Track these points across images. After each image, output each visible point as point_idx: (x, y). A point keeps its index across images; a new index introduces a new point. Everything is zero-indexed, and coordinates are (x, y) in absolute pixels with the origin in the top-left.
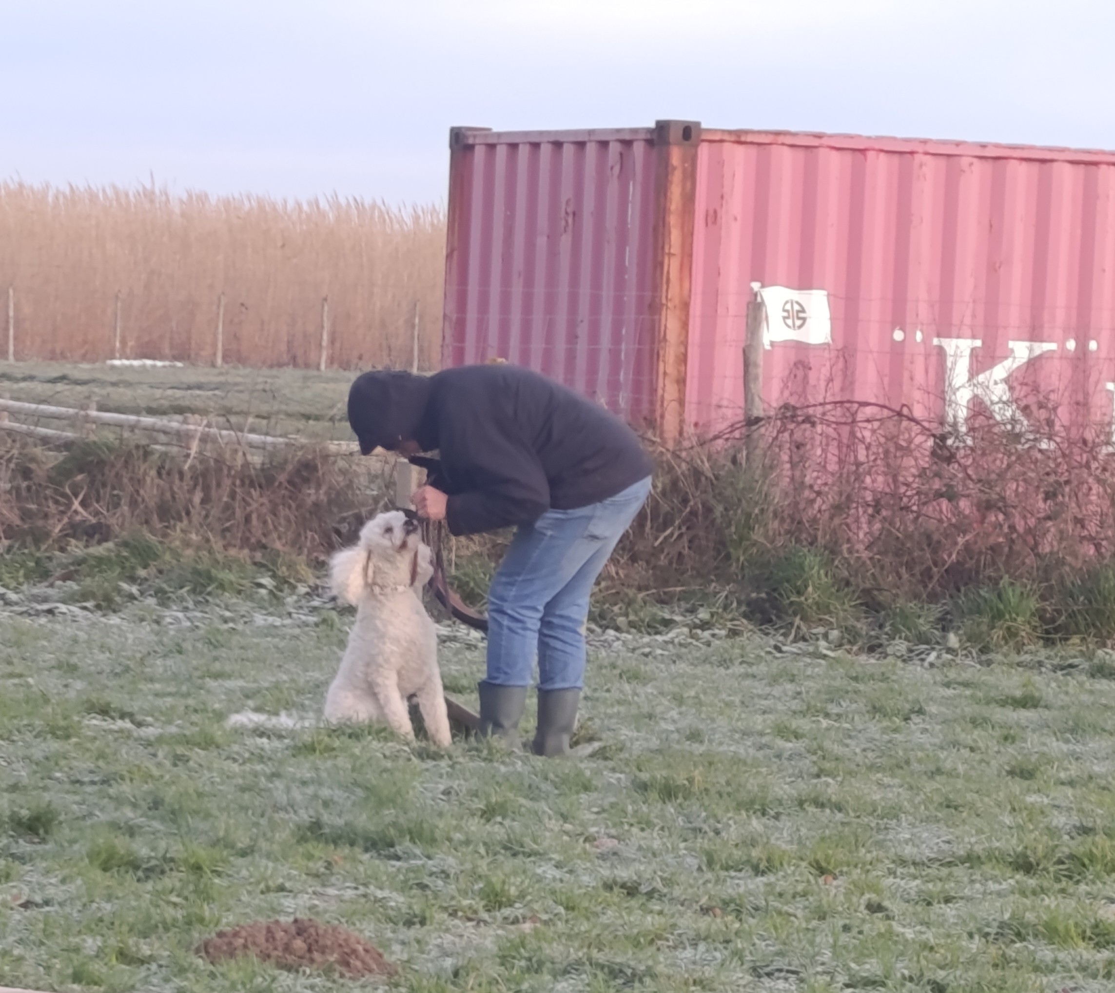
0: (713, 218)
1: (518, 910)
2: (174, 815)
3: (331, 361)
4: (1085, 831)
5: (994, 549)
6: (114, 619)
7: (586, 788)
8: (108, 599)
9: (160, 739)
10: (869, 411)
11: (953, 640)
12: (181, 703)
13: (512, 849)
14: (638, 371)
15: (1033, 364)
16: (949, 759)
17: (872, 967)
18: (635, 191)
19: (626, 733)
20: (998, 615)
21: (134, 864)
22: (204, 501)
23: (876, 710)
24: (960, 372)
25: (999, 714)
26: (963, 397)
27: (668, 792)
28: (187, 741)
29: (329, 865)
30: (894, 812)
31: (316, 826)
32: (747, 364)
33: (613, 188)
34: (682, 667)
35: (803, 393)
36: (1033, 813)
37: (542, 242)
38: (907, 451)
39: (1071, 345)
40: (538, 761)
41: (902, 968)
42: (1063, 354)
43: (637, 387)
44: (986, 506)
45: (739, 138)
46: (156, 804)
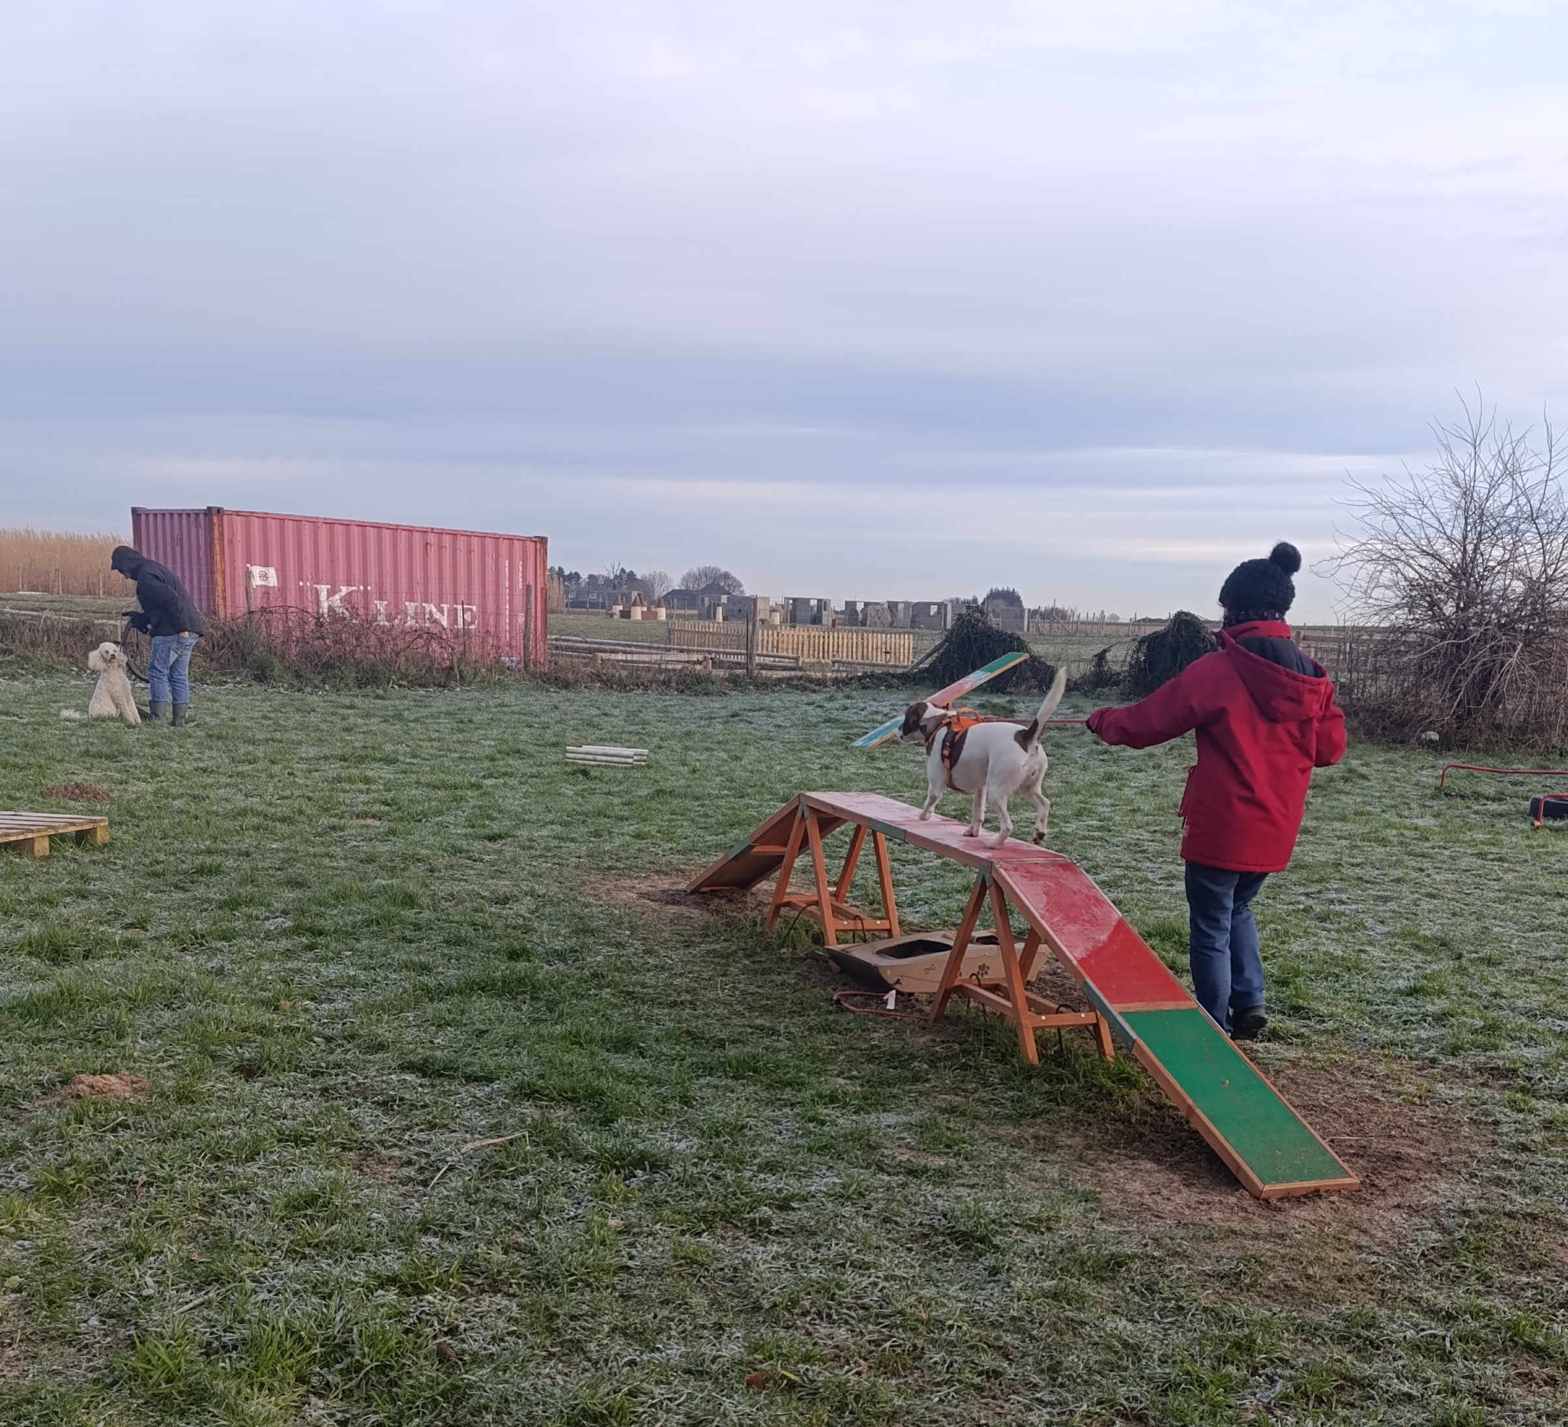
0: (231, 542)
1: (163, 778)
2: (33, 748)
3: (104, 593)
4: (365, 747)
5: (340, 657)
6: (16, 683)
7: (190, 737)
8: (13, 675)
9: (28, 723)
10: (293, 609)
11: (327, 687)
12: (40, 711)
13: (161, 757)
14: (208, 594)
15: (349, 594)
16: (323, 726)
17: (287, 793)
18: (202, 532)
19: (208, 719)
20: (342, 679)
21: (16, 766)
22: (49, 640)
23: (298, 710)
24: (323, 595)
25: (341, 711)
26: (325, 606)
27: (219, 738)
28: (39, 724)
29: (92, 765)
30: (300, 743)
31: (87, 751)
32: (247, 593)
33: (193, 530)
34: (230, 697)
35: (268, 603)
36: (348, 743)
37: (169, 549)
38: (305, 623)
39: (362, 588)
40: (172, 728)
41: (297, 793)
42: (359, 591)
43: (208, 600)
44: (335, 642)
45: (238, 514)
46: (26, 746)
